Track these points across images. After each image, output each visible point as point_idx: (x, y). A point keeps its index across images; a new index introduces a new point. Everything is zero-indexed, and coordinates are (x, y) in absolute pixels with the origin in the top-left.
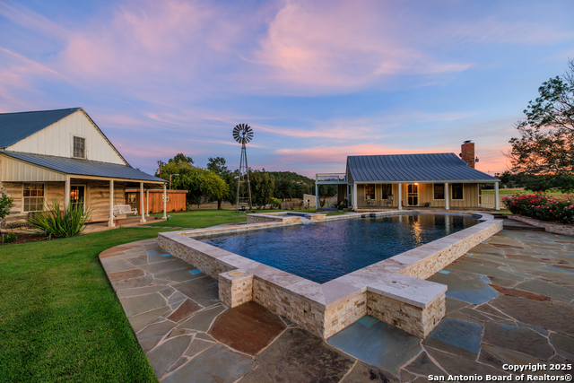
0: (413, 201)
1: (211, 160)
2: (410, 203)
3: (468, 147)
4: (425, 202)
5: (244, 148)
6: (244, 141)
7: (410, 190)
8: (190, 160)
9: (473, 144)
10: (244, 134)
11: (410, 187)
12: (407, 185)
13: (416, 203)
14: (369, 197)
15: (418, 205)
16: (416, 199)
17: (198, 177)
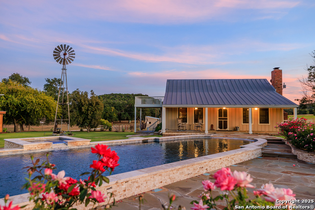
0: (223, 125)
1: (48, 81)
2: (220, 127)
3: (277, 73)
4: (234, 126)
5: (64, 69)
6: (64, 62)
7: (220, 115)
8: (26, 80)
9: (281, 71)
10: (65, 54)
11: (220, 111)
12: (218, 109)
13: (226, 127)
14: (180, 121)
15: (228, 129)
16: (226, 123)
17: (26, 97)
